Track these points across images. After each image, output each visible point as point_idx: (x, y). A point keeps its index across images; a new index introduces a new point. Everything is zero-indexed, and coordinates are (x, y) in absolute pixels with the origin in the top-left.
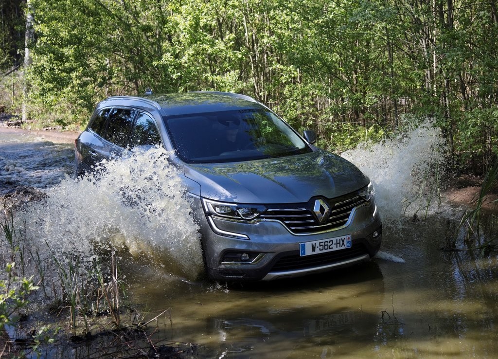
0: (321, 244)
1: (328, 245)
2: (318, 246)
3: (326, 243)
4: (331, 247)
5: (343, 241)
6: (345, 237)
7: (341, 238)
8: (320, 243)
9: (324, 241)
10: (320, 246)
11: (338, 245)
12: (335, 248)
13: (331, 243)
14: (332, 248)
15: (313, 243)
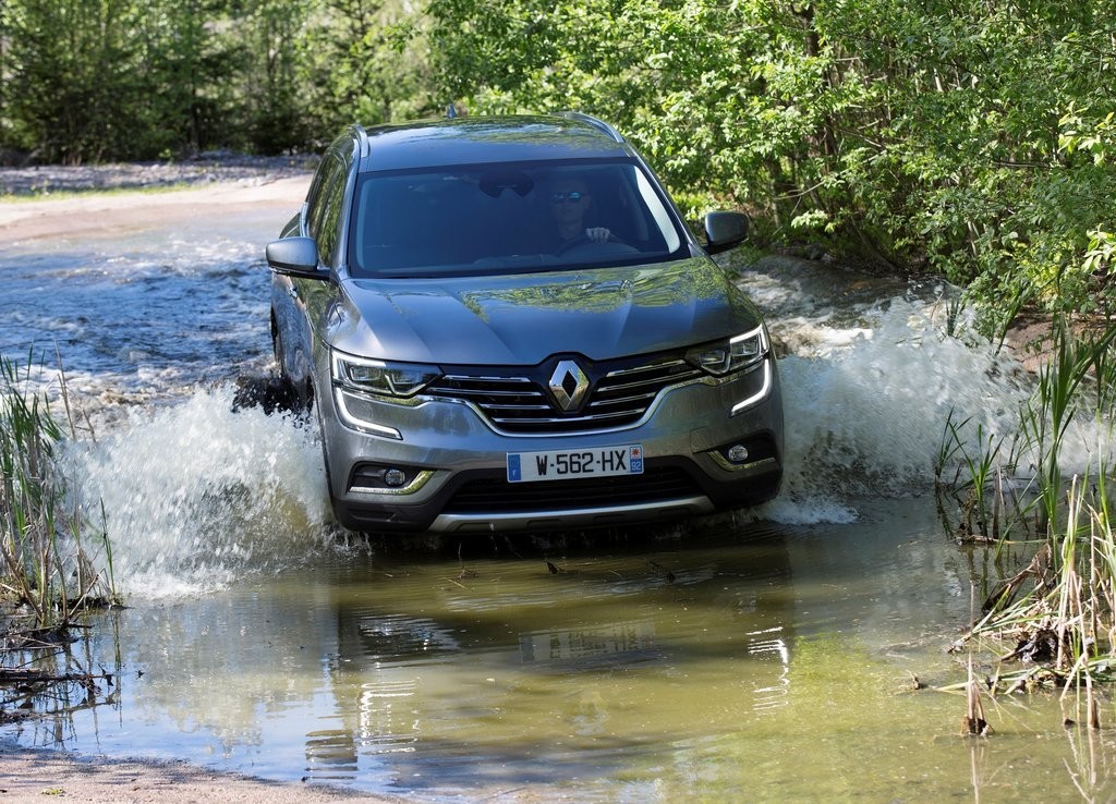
0: (561, 459)
1: (579, 463)
2: (554, 461)
3: (575, 459)
4: (587, 468)
5: (620, 458)
6: (626, 448)
7: (613, 449)
8: (558, 456)
9: (569, 452)
10: (559, 463)
11: (608, 465)
12: (598, 471)
13: (588, 458)
14: (592, 471)
15: (542, 455)
